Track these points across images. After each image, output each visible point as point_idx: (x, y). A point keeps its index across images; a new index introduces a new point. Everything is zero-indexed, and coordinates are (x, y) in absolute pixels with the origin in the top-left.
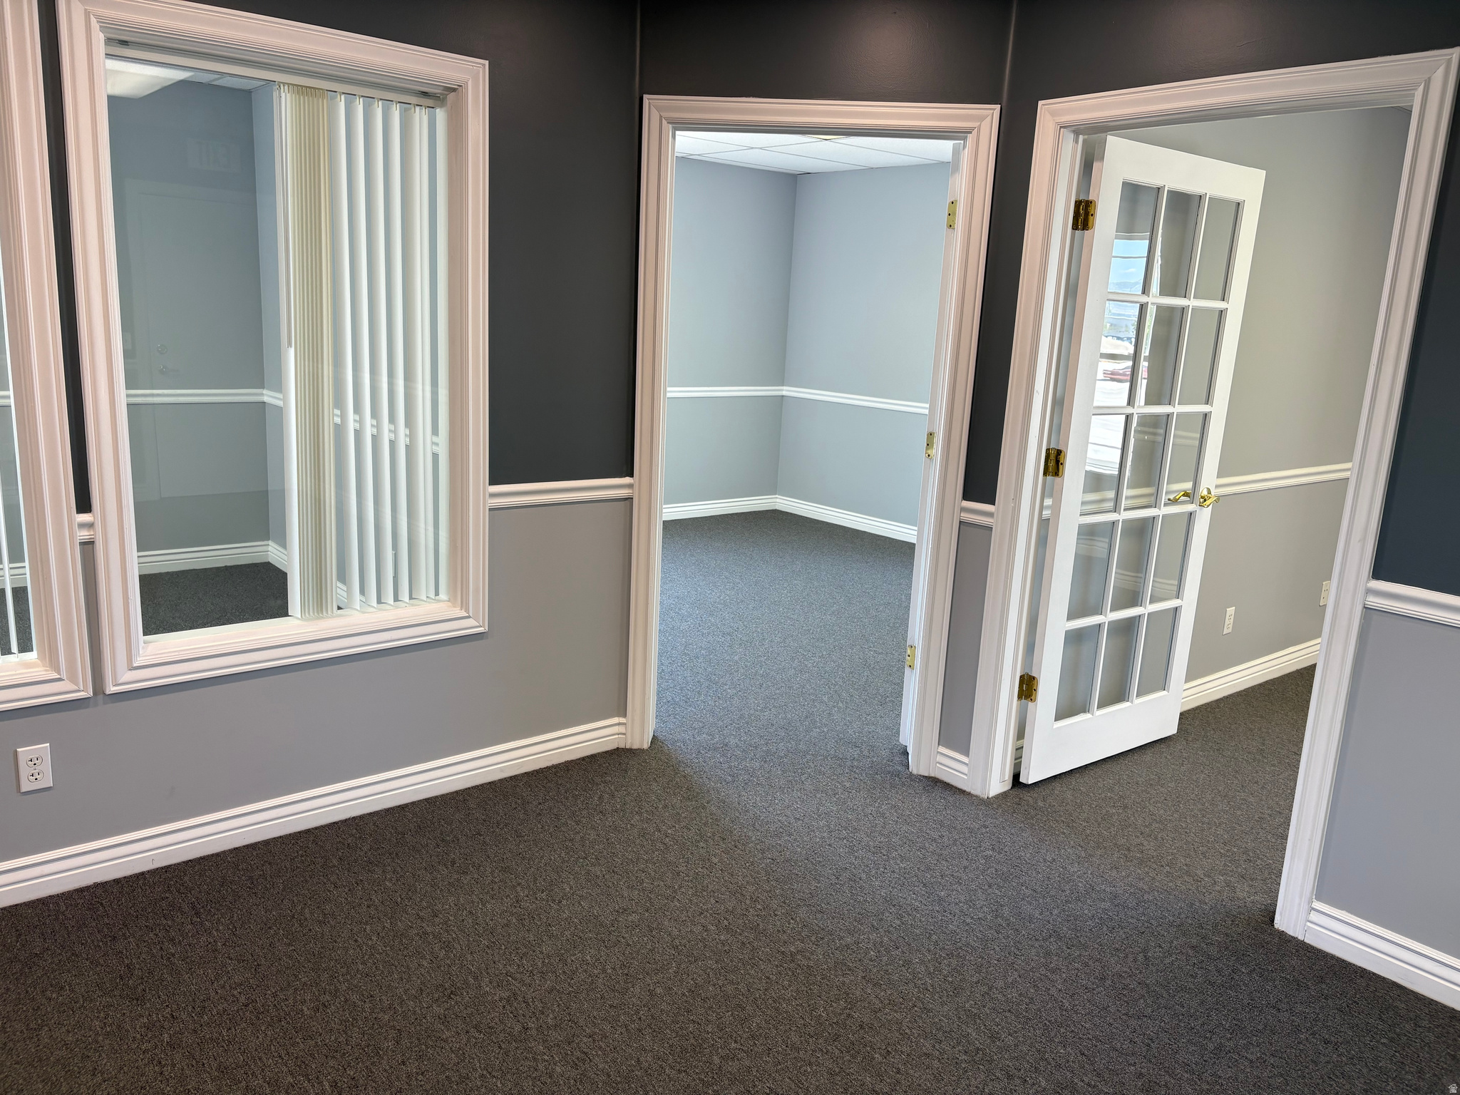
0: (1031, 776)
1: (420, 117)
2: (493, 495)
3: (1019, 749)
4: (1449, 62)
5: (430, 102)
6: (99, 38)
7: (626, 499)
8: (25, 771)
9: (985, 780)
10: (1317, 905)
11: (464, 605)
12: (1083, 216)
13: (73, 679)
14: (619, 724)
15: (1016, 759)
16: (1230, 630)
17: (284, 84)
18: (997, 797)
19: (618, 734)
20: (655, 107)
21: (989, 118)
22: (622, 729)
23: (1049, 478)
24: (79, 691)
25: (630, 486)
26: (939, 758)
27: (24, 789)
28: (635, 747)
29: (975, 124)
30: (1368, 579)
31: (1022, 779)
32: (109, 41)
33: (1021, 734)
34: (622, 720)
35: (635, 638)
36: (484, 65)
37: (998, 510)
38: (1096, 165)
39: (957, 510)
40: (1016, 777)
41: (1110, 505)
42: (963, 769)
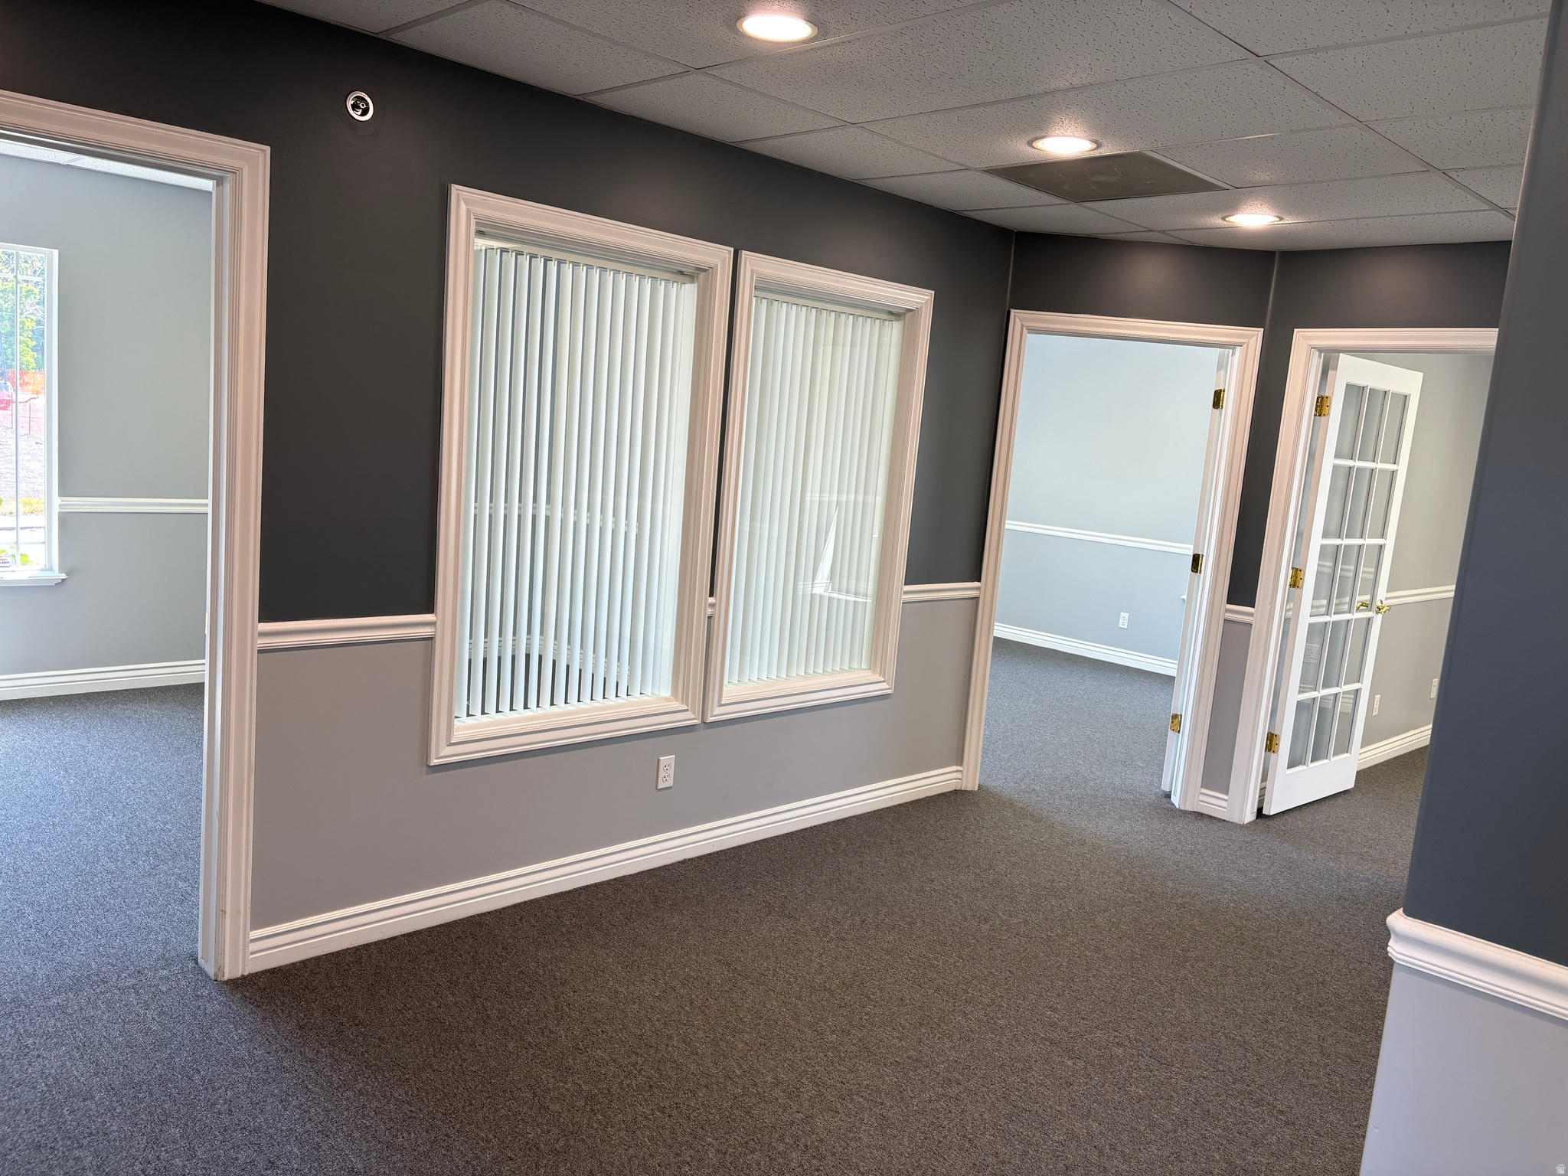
0: (1272, 809)
3: (1263, 789)
7: (973, 598)
8: (661, 774)
9: (1242, 811)
11: (883, 673)
12: (1321, 405)
13: (693, 711)
14: (958, 771)
15: (1260, 797)
16: (1376, 713)
18: (1250, 823)
19: (955, 779)
20: (1018, 317)
21: (1256, 337)
22: (959, 775)
23: (1292, 588)
24: (694, 719)
25: (978, 589)
26: (1202, 797)
27: (659, 787)
28: (968, 789)
29: (1246, 341)
31: (1265, 812)
33: (1264, 778)
34: (959, 767)
35: (973, 705)
37: (1257, 611)
38: (1330, 373)
39: (1223, 610)
40: (1260, 810)
41: (1323, 610)
42: (1224, 804)
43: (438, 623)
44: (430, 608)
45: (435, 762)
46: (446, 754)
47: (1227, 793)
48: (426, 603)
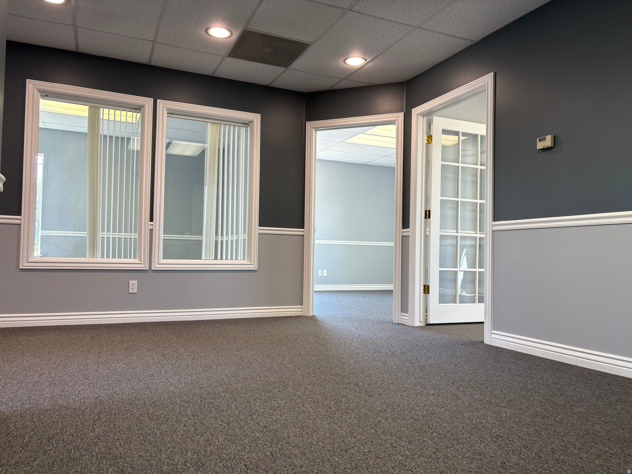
0: (432, 321)
1: (243, 130)
2: (260, 229)
4: (491, 76)
5: (246, 126)
6: (166, 112)
7: (302, 235)
8: (130, 287)
9: (413, 321)
10: (493, 332)
11: (251, 261)
13: (144, 264)
17: (209, 122)
19: (301, 311)
20: (309, 125)
21: (401, 117)
22: (302, 310)
23: (427, 220)
24: (145, 268)
25: (303, 231)
26: (402, 317)
27: (129, 292)
28: (306, 315)
29: (397, 118)
30: (492, 222)
31: (428, 323)
32: (168, 113)
34: (302, 307)
35: (305, 280)
36: (259, 115)
37: (410, 230)
38: (432, 125)
39: (401, 233)
42: (407, 318)
43: (22, 219)
44: (20, 214)
45: (21, 267)
46: (26, 265)
47: (407, 313)
48: (18, 212)
